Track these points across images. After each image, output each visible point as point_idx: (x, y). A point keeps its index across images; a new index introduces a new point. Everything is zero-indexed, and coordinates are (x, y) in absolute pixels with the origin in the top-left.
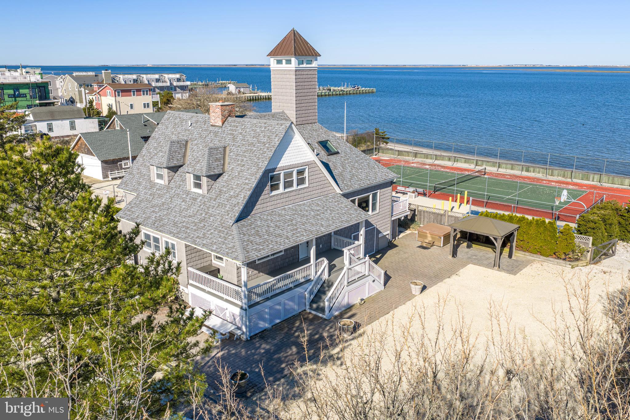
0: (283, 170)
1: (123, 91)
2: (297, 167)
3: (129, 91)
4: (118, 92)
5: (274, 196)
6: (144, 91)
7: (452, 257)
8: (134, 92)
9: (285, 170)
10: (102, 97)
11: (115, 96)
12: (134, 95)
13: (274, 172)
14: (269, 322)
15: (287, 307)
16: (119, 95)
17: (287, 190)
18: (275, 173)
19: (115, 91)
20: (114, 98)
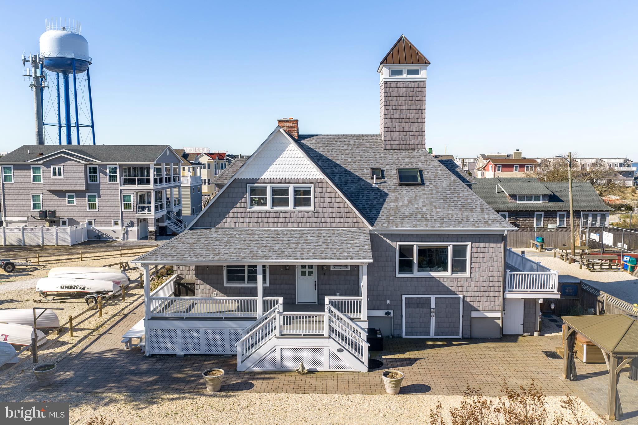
0: (270, 183)
1: (504, 166)
2: (294, 183)
3: (512, 166)
4: (499, 167)
5: (254, 212)
6: (528, 167)
7: (568, 377)
8: (516, 167)
9: (273, 183)
10: (486, 172)
11: (495, 171)
12: (516, 170)
13: (255, 183)
14: (181, 348)
15: (210, 339)
16: (499, 170)
17: (276, 209)
18: (256, 185)
19: (496, 165)
20: (493, 173)
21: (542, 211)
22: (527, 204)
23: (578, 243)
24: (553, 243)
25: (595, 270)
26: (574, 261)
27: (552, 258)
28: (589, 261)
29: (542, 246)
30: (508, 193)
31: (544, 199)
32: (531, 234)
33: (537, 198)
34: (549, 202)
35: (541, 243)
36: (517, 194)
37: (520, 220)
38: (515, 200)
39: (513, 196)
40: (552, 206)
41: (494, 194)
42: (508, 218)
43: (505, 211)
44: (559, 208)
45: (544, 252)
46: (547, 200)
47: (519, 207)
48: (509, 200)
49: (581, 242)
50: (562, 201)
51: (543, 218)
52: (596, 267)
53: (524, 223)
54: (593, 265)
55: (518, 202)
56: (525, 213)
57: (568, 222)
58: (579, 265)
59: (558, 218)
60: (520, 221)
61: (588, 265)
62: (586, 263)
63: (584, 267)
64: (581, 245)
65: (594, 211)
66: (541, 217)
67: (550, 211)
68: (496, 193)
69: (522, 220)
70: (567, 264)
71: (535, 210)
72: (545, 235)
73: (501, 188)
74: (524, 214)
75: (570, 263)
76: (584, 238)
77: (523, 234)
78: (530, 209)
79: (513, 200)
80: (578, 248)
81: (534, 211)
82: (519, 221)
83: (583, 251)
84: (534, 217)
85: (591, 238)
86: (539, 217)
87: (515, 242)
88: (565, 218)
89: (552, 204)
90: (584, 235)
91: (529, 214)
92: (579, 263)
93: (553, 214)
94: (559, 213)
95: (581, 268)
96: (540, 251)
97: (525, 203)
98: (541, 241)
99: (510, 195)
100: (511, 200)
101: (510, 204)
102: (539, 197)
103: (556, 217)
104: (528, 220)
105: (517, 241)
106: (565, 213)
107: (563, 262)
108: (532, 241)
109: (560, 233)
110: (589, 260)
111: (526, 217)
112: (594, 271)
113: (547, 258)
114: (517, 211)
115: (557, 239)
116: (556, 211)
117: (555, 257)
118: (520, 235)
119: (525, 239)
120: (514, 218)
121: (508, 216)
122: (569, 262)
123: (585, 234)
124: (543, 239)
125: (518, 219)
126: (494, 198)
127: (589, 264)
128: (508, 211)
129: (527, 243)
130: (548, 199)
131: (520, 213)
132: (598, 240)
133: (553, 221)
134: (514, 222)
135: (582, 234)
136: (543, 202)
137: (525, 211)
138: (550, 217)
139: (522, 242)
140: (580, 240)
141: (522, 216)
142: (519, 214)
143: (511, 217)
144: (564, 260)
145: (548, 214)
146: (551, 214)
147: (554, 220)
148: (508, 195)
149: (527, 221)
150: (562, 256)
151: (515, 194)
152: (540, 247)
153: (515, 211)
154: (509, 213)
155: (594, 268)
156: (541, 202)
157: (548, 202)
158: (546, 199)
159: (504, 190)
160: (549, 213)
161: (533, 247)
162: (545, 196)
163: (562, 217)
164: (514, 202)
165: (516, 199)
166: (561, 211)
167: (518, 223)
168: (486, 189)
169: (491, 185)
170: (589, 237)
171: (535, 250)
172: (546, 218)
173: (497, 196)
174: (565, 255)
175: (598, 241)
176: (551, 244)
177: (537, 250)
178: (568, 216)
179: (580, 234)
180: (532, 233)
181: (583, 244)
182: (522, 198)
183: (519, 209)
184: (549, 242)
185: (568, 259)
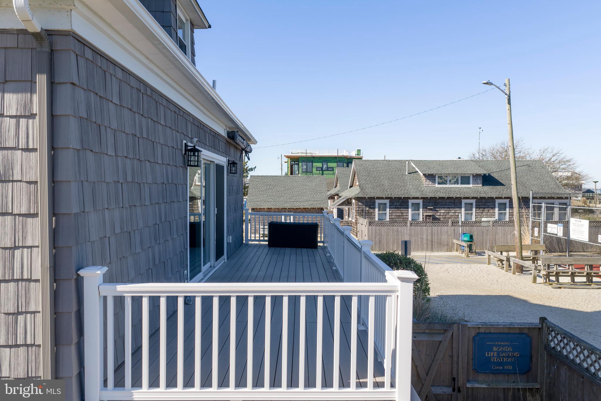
21: (473, 198)
22: (451, 188)
23: (527, 240)
24: (488, 244)
25: (560, 286)
26: (521, 269)
27: (485, 267)
28: (549, 268)
29: (470, 247)
30: (422, 172)
31: (475, 182)
32: (454, 230)
33: (465, 180)
34: (483, 185)
35: (469, 243)
36: (435, 172)
37: (441, 211)
38: (432, 182)
39: (430, 177)
40: (488, 191)
41: (403, 175)
42: (423, 208)
43: (417, 198)
44: (498, 193)
45: (473, 257)
46: (479, 182)
47: (439, 193)
48: (426, 183)
49: (532, 240)
50: (502, 184)
51: (474, 209)
52: (562, 280)
53: (447, 217)
54: (557, 275)
55: (437, 185)
56: (448, 201)
57: (511, 214)
58: (531, 277)
59: (497, 210)
60: (441, 213)
61: (548, 276)
62: (543, 272)
63: (539, 280)
64: (532, 243)
65: (549, 198)
66: (472, 208)
67: (485, 198)
68: (407, 173)
69: (443, 211)
70: (510, 274)
71: (462, 196)
72: (475, 231)
73: (414, 166)
74: (446, 203)
75: (514, 273)
76: (536, 234)
77: (441, 230)
78: (454, 196)
79: (431, 183)
80: (528, 247)
81: (460, 198)
82: (439, 214)
83: (536, 252)
84: (461, 208)
85: (548, 232)
86: (469, 207)
87: (429, 243)
88: (508, 209)
89: (487, 188)
90: (536, 229)
91: (454, 203)
92: (531, 274)
93: (490, 202)
94: (497, 201)
95: (535, 281)
96: (468, 256)
97: (448, 188)
98: (469, 240)
99: (424, 175)
100: (427, 183)
101: (426, 189)
102: (469, 178)
103: (493, 208)
104: (453, 211)
105: (432, 241)
106: (507, 201)
107: (503, 271)
108: (455, 241)
109: (499, 228)
110: (549, 265)
111: (449, 208)
112: (560, 288)
113: (476, 265)
114: (436, 198)
115: (495, 238)
116: (492, 198)
117: (489, 263)
118: (437, 232)
119: (444, 238)
120: (431, 209)
121: (423, 205)
122: (512, 271)
123: (539, 227)
124: (471, 237)
125: (437, 211)
126: (403, 180)
127: (549, 273)
128: (422, 198)
129: (448, 245)
130: (481, 181)
131: (440, 201)
132: (560, 234)
133: (489, 214)
134: (431, 214)
135: (533, 227)
136: (474, 185)
137: (448, 198)
138: (485, 208)
139: (441, 244)
140: (530, 238)
141: (444, 205)
142: (439, 203)
143: (427, 208)
144: (505, 269)
145: (482, 202)
146: (486, 202)
147: (491, 211)
148: (422, 174)
149: (450, 214)
150: (501, 261)
151: (432, 173)
152: (467, 249)
153: (433, 198)
154: (423, 202)
155: (558, 281)
156: (471, 186)
157: (481, 185)
158: (478, 180)
159: (418, 170)
160: (484, 201)
161: (457, 251)
162: (476, 176)
163: (502, 207)
164: (432, 185)
165: (434, 181)
166: (501, 198)
167: (438, 217)
168: (393, 168)
169: (401, 164)
170: (545, 231)
171: (461, 255)
172: (480, 208)
173: (408, 177)
174: (505, 259)
175: (562, 235)
176: (485, 245)
177: (463, 255)
178: (511, 207)
179: (530, 227)
180: (456, 227)
181: (535, 242)
182: (443, 180)
183: (439, 195)
184: (483, 242)
185: (510, 266)
